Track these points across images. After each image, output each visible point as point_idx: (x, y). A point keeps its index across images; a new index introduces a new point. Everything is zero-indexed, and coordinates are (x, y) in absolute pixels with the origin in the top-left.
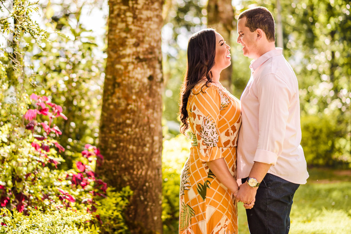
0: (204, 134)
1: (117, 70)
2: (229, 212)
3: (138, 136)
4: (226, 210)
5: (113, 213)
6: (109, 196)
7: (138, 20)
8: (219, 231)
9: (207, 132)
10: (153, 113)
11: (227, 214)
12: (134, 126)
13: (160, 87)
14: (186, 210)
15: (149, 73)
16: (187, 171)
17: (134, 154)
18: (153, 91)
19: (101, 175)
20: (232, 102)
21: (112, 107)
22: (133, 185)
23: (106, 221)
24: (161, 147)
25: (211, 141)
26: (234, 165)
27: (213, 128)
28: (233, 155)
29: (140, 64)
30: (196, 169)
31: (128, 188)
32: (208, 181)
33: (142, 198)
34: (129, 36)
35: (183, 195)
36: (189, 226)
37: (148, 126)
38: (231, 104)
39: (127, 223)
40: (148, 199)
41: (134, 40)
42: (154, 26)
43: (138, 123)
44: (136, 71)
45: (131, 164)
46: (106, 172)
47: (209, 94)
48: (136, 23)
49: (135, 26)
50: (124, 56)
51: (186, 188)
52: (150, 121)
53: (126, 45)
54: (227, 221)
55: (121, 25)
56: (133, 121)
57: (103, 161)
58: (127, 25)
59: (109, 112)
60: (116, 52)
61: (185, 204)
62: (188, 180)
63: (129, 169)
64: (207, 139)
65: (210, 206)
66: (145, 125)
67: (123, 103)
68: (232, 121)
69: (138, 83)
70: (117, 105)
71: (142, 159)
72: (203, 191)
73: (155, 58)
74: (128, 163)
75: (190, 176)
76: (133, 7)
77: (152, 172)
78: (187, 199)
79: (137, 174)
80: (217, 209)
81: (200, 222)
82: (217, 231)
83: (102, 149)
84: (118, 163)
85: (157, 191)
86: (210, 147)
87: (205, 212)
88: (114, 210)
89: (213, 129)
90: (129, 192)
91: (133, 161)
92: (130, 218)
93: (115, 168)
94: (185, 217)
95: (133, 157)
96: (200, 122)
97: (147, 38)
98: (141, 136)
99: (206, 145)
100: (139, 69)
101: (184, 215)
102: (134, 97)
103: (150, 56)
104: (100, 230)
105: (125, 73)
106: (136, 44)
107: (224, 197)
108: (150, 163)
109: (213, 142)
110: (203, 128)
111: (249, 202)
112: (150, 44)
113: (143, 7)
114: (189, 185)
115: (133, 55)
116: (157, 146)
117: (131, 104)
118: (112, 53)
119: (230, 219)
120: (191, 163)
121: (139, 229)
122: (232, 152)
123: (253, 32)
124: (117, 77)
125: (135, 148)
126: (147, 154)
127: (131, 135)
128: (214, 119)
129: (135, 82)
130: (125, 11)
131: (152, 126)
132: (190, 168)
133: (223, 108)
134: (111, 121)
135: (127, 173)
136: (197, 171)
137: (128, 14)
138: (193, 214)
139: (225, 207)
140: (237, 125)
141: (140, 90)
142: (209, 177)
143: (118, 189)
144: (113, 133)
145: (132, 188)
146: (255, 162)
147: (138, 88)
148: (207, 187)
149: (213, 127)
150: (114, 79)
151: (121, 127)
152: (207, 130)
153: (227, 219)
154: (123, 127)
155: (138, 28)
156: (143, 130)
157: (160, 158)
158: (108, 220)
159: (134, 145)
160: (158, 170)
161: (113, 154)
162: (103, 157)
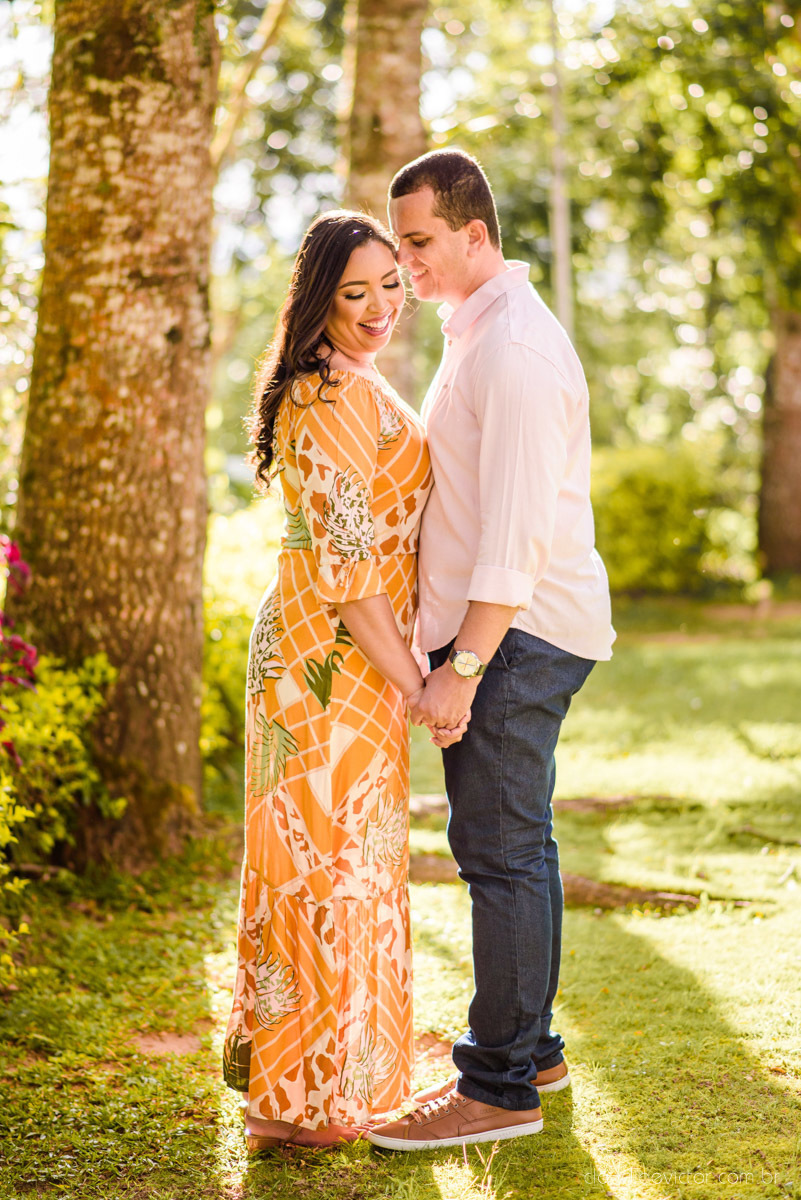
0: (336, 521)
1: (75, 310)
2: (393, 743)
3: (135, 507)
4: (384, 735)
5: (53, 734)
6: (43, 684)
7: (137, 161)
8: (364, 796)
9: (344, 517)
10: (179, 441)
11: (388, 748)
12: (122, 477)
13: (202, 363)
14: (270, 738)
15: (170, 320)
16: (273, 625)
17: (122, 562)
18: (182, 376)
19: (20, 619)
20: (409, 426)
21: (56, 419)
22: (118, 651)
23: (34, 758)
24: (202, 540)
25: (353, 545)
26: (407, 604)
27: (361, 505)
28: (406, 576)
29: (142, 293)
30: (302, 618)
31: (101, 661)
32: (335, 653)
33: (143, 690)
34: (109, 206)
35: (261, 694)
36: (280, 784)
37: (164, 480)
38: (407, 431)
39: (95, 761)
40: (161, 693)
41: (123, 222)
42: (185, 181)
43: (134, 468)
44: (130, 313)
45: (113, 591)
46: (35, 612)
47: (351, 404)
48: (130, 170)
49: (128, 177)
50: (94, 269)
51: (270, 673)
52: (172, 464)
53: (103, 236)
54: (386, 768)
55: (87, 175)
56: (121, 462)
57: (30, 581)
58: (105, 176)
59: (48, 434)
60: (71, 255)
61: (269, 718)
62: (276, 650)
63: (103, 604)
64: (344, 536)
65: (341, 724)
66: (155, 476)
67: (91, 409)
68: (408, 483)
69: (135, 350)
70: (72, 415)
71: (144, 577)
72: (321, 682)
73: (187, 275)
74: (104, 586)
75: (284, 637)
76: (122, 119)
77: (173, 612)
78: (273, 705)
79: (130, 617)
80: (359, 733)
81: (311, 771)
82: (359, 796)
83: (26, 545)
84: (74, 587)
85: (187, 668)
86: (352, 560)
87: (327, 743)
88: (59, 726)
89: (360, 509)
90: (104, 673)
91: (119, 579)
92: (107, 748)
93: (63, 601)
94: (266, 758)
95: (118, 570)
96: (326, 487)
97: (164, 217)
98: (143, 507)
99: (339, 553)
100: (139, 307)
101: (263, 752)
102: (124, 392)
103: (173, 271)
104: (14, 783)
105: (98, 319)
106: (131, 233)
107: (380, 697)
108: (170, 588)
109: (358, 545)
110: (333, 505)
111: (455, 720)
112: (172, 233)
113: (152, 123)
114: (280, 665)
115: (123, 264)
116: (189, 537)
117: (115, 412)
118: (59, 259)
119: (393, 761)
120: (286, 601)
121: (133, 778)
122: (403, 566)
123: (458, 230)
124: (74, 331)
125: (123, 543)
126: (159, 561)
127: (112, 504)
128: (364, 478)
129: (127, 348)
130: (99, 133)
131: (177, 478)
132: (283, 616)
133: (387, 445)
134: (54, 460)
135: (99, 616)
136: (305, 623)
137: (109, 141)
138: (292, 748)
139: (380, 727)
140: (419, 494)
141: (142, 373)
142: (338, 641)
143: (73, 662)
144: (60, 496)
145: (116, 662)
146: (470, 601)
147: (136, 364)
148: (333, 671)
149: (362, 502)
150: (66, 335)
151: (84, 479)
152: (344, 511)
153: (386, 760)
154: (90, 480)
155: (136, 186)
156: (150, 489)
157: (198, 572)
158: (39, 756)
159: (121, 533)
160: (192, 606)
161: (60, 559)
162: (30, 569)
